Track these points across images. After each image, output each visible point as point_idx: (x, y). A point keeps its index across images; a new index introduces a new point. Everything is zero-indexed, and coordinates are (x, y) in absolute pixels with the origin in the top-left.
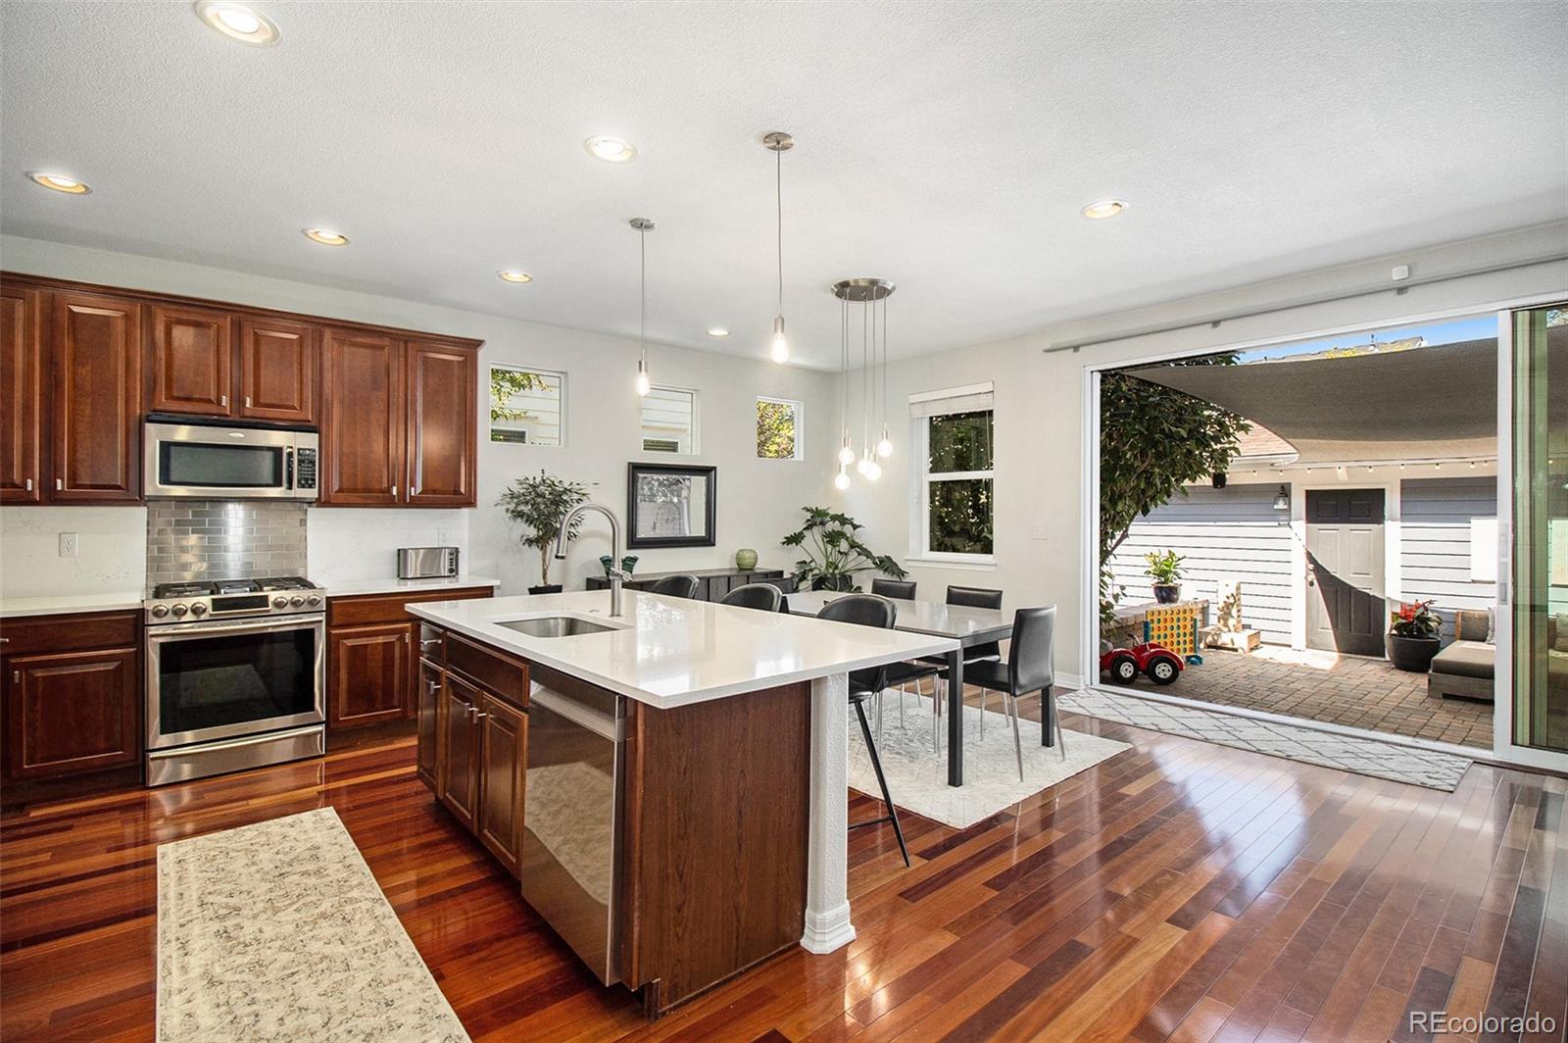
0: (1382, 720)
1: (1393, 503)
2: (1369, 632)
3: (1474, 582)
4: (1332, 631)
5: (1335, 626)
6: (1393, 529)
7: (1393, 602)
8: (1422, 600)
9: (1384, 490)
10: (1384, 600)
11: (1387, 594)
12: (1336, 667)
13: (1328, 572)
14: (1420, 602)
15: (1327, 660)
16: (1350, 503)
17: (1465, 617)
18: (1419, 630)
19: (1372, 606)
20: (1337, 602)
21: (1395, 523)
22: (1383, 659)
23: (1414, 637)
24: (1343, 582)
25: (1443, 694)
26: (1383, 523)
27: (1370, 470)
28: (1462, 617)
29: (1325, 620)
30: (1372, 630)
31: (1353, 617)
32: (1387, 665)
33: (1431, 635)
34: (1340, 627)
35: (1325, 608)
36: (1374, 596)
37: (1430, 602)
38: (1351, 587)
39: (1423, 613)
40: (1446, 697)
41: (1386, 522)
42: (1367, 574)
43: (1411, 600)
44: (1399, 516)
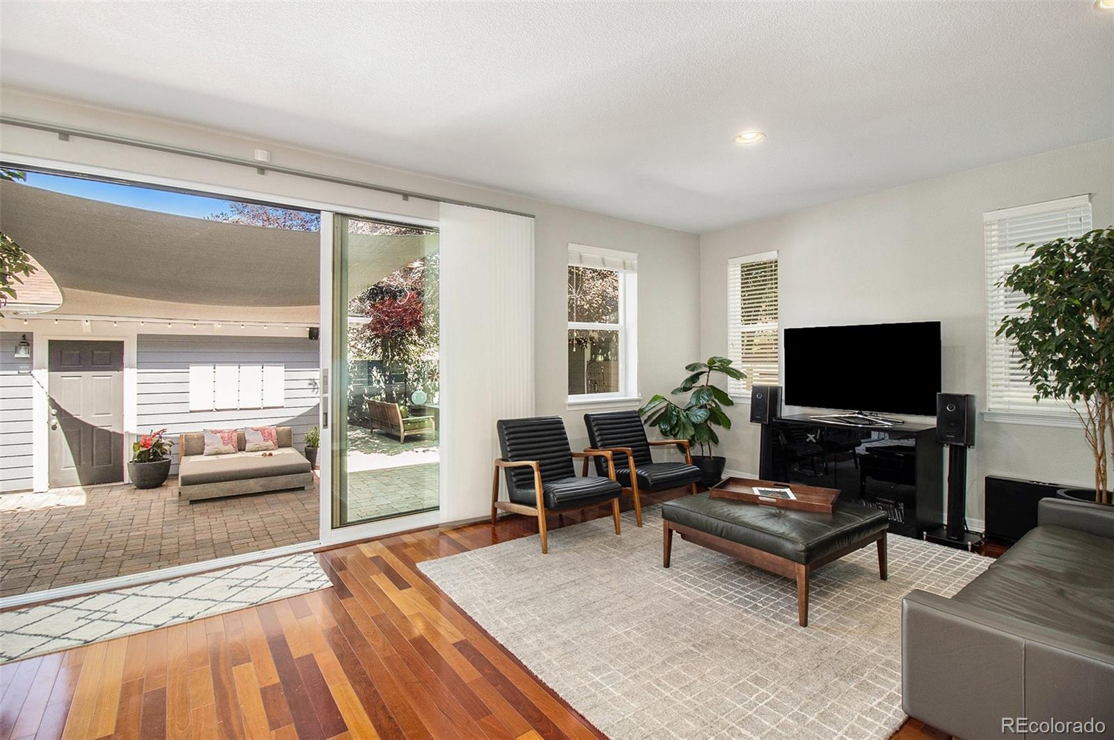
0: (162, 538)
1: (130, 353)
2: (110, 463)
3: (191, 412)
4: (75, 468)
5: (78, 463)
6: (130, 376)
7: (130, 435)
8: (156, 429)
9: (123, 342)
10: (123, 435)
11: (125, 430)
12: (89, 501)
13: (71, 415)
14: (155, 431)
15: (75, 497)
16: (93, 353)
17: (187, 438)
18: (155, 453)
19: (113, 441)
20: (80, 442)
21: (134, 369)
22: (122, 483)
23: (152, 460)
24: (87, 424)
25: (191, 501)
26: (122, 370)
27: (115, 325)
28: (186, 439)
29: (68, 458)
30: (112, 462)
31: (95, 452)
32: (128, 488)
33: (164, 457)
34: (83, 463)
35: (68, 448)
36: (114, 433)
37: (163, 431)
38: (93, 427)
39: (158, 441)
40: (193, 502)
41: (125, 369)
42: (108, 414)
43: (146, 431)
44: (136, 366)
